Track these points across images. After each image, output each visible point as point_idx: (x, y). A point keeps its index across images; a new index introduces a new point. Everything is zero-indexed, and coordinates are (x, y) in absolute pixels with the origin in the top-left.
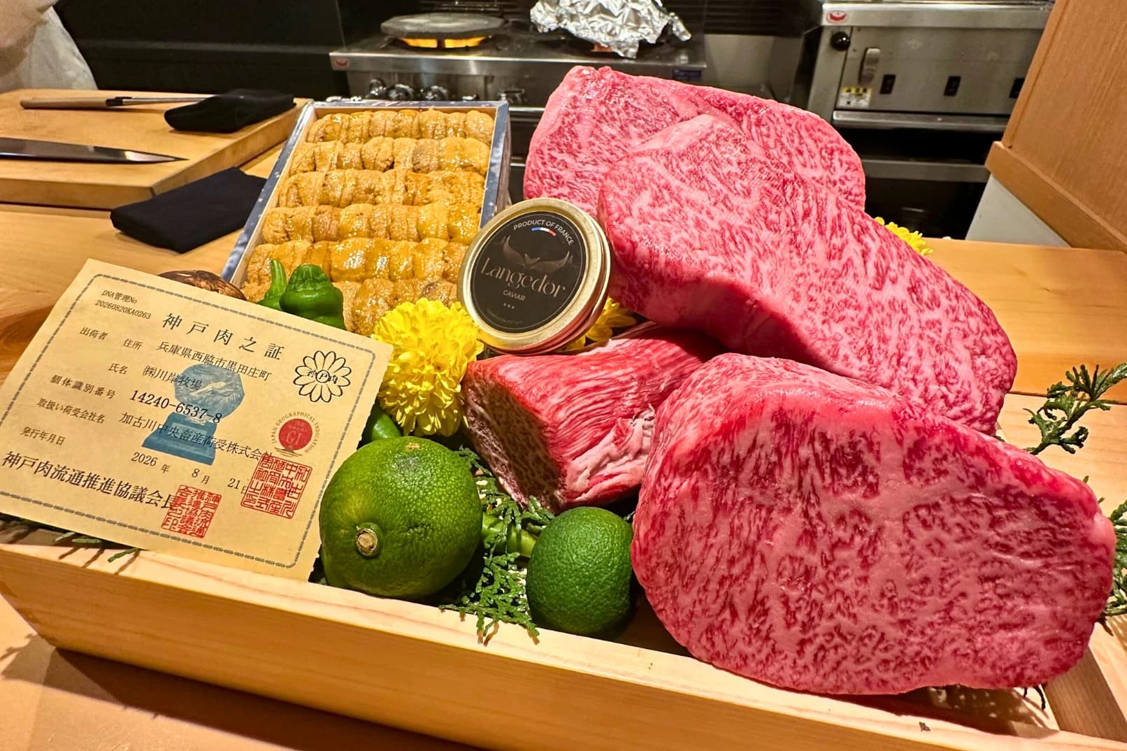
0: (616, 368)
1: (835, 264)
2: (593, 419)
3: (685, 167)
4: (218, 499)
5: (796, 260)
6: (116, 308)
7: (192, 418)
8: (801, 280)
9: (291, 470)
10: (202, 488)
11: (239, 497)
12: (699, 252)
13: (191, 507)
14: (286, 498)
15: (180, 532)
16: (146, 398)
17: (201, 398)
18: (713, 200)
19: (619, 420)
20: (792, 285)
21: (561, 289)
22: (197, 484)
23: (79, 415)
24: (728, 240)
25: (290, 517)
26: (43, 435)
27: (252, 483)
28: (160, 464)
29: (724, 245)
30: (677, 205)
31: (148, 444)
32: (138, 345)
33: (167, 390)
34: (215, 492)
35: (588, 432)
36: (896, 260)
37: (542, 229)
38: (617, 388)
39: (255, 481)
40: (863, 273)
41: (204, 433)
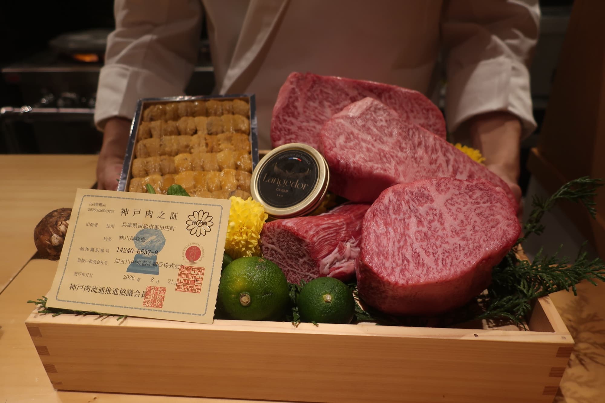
0: (336, 219)
1: (434, 166)
2: (328, 242)
3: (360, 122)
4: (165, 289)
5: (415, 165)
6: (98, 210)
7: (145, 255)
8: (417, 174)
9: (195, 271)
10: (157, 285)
11: (174, 287)
12: (369, 163)
13: (154, 295)
14: (196, 284)
15: (151, 307)
16: (123, 250)
17: (147, 245)
18: (374, 138)
19: (340, 242)
20: (414, 176)
21: (306, 186)
22: (154, 284)
23: (96, 263)
24: (382, 156)
25: (199, 293)
26: (83, 274)
27: (178, 279)
28: (136, 278)
29: (381, 159)
30: (357, 141)
31: (129, 270)
32: (113, 226)
33: (132, 245)
34: (163, 286)
35: (327, 248)
36: (462, 164)
37: (294, 158)
38: (337, 228)
39: (180, 279)
40: (447, 170)
41: (152, 261)
